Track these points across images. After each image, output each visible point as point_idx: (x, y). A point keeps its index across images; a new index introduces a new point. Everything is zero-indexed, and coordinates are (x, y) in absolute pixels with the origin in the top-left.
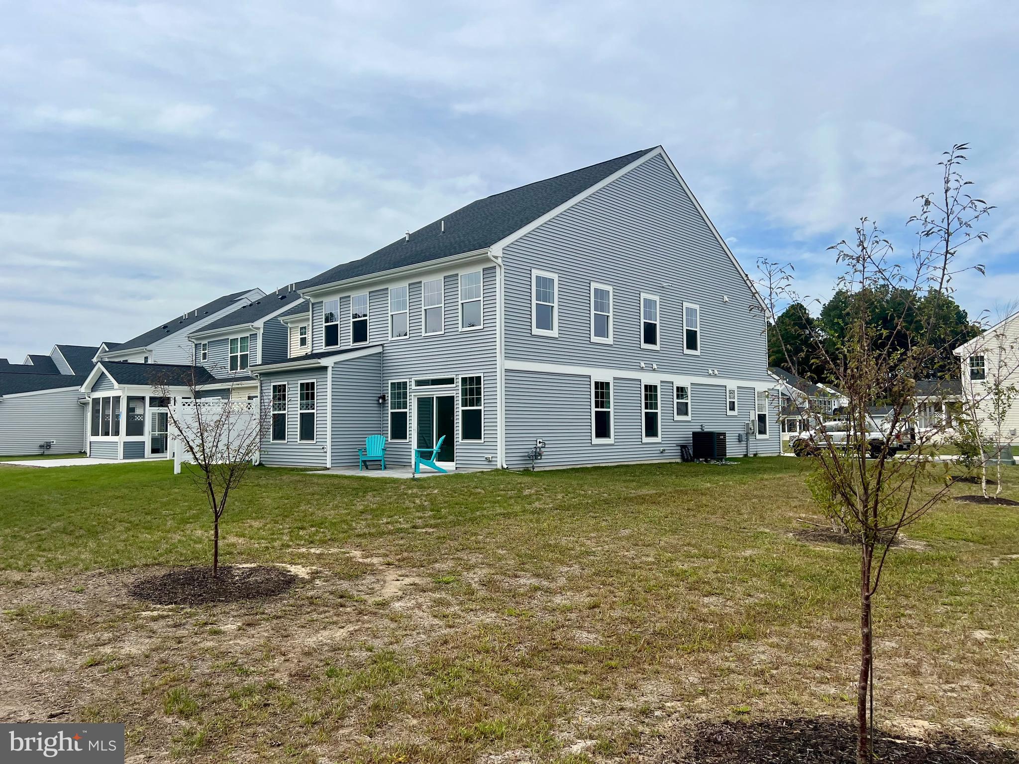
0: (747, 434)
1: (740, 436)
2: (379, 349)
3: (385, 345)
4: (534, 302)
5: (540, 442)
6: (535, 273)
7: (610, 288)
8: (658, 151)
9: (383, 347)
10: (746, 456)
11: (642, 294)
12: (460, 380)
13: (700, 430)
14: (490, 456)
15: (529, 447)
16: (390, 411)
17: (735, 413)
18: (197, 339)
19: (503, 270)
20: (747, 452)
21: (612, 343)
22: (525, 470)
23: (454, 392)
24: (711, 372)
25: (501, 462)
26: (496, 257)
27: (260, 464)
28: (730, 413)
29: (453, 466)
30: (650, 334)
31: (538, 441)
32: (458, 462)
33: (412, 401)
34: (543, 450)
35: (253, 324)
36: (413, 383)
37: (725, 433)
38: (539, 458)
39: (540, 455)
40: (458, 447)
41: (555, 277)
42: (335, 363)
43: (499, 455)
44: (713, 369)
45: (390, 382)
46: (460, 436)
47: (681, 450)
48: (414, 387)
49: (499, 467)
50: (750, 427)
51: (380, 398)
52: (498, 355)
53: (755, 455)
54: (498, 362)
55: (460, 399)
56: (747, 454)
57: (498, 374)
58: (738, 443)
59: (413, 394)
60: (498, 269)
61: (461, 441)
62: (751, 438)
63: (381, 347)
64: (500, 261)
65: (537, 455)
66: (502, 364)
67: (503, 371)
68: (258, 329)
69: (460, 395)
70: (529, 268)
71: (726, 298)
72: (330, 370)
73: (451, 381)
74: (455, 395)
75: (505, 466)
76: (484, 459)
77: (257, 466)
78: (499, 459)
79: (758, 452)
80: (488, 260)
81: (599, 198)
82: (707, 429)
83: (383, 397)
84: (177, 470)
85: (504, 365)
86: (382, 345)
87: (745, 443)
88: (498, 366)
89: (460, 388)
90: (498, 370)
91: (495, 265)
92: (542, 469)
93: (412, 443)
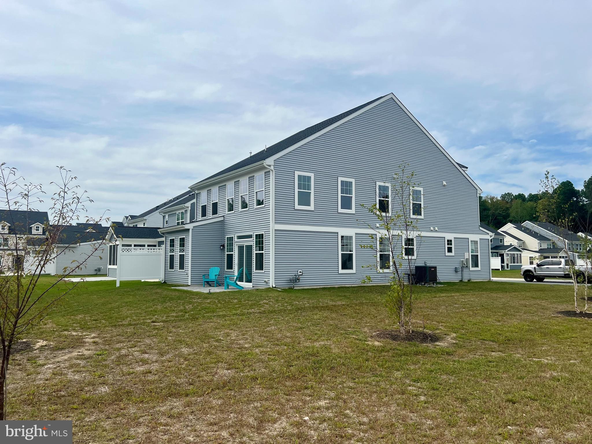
0: (462, 267)
1: (456, 268)
2: (222, 219)
3: (225, 216)
4: (297, 190)
5: (300, 272)
6: (297, 173)
7: (353, 181)
8: (391, 96)
9: (224, 217)
10: (461, 281)
11: (377, 182)
12: (255, 236)
13: (424, 265)
14: (267, 280)
15: (291, 275)
16: (226, 253)
17: (453, 254)
18: (164, 213)
19: (274, 173)
20: (462, 278)
21: (354, 213)
22: (289, 289)
23: (252, 243)
24: (432, 229)
25: (272, 283)
26: (270, 166)
27: (165, 282)
28: (448, 254)
29: (251, 285)
30: (384, 207)
31: (299, 271)
32: (254, 283)
33: (235, 248)
34: (300, 276)
35: (184, 205)
36: (236, 238)
37: (436, 267)
38: (298, 281)
39: (299, 279)
40: (254, 274)
41: (312, 175)
42: (194, 227)
43: (271, 280)
44: (434, 227)
45: (226, 237)
46: (254, 268)
47: (408, 277)
48: (236, 240)
49: (271, 286)
50: (464, 263)
51: (221, 246)
52: (271, 221)
53: (469, 280)
54: (270, 226)
55: (255, 246)
56: (462, 280)
57: (271, 232)
58: (455, 273)
59: (236, 244)
60: (271, 172)
61: (255, 271)
62: (465, 270)
63: (223, 217)
64: (272, 168)
65: (296, 280)
66: (273, 226)
67: (274, 231)
68: (188, 207)
69: (255, 244)
70: (293, 171)
71: (445, 183)
72: (191, 231)
73: (250, 236)
74: (252, 244)
75: (274, 286)
76: (263, 282)
77: (163, 283)
78: (271, 282)
79: (471, 279)
80: (264, 168)
81: (345, 127)
82: (429, 264)
83: (223, 246)
84: (118, 285)
85: (274, 227)
86: (223, 216)
87: (461, 273)
88: (270, 228)
89: (255, 240)
90: (271, 230)
91: (269, 170)
92: (302, 288)
93: (235, 272)
